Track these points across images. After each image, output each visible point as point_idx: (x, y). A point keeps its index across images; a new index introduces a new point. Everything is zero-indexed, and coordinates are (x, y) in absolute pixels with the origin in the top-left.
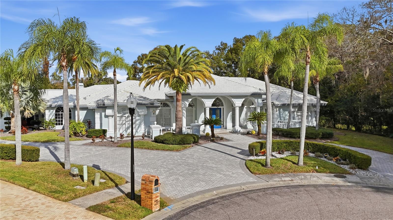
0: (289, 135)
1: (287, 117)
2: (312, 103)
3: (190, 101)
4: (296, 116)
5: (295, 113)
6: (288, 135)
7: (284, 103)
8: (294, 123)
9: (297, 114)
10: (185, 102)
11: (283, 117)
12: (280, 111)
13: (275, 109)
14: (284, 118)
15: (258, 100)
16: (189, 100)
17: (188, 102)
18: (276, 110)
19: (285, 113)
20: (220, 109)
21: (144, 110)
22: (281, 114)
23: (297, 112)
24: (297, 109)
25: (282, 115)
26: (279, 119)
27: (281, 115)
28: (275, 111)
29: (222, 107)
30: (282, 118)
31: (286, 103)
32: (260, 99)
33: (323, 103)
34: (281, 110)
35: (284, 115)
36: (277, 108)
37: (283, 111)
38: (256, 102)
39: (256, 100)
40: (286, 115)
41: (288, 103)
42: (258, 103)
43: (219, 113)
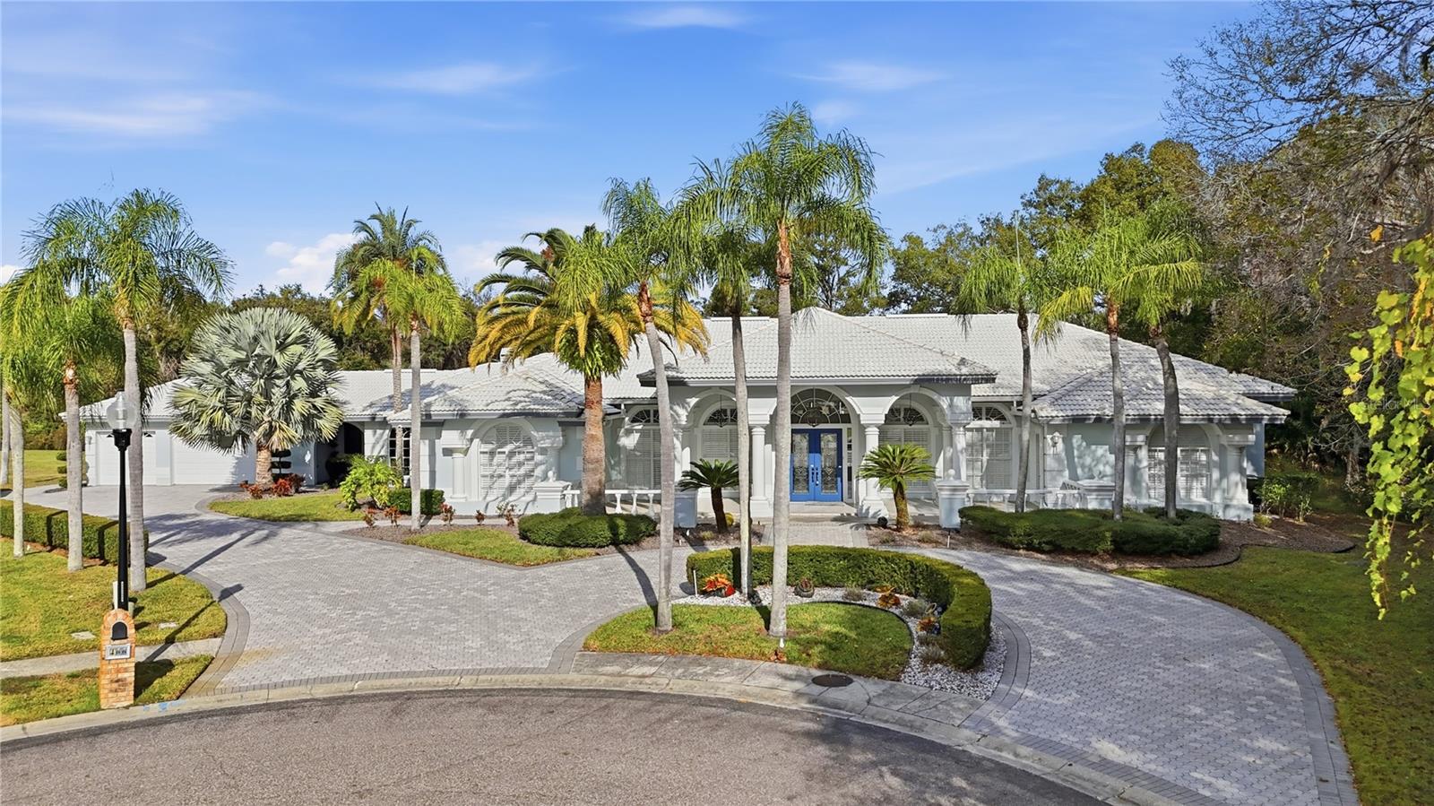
1: (1101, 467)
2: (1206, 413)
3: (692, 405)
4: (1145, 463)
5: (1143, 453)
7: (1080, 413)
10: (677, 408)
11: (1083, 466)
12: (1072, 444)
13: (1049, 437)
14: (1090, 469)
15: (952, 400)
16: (688, 400)
17: (684, 407)
18: (1053, 439)
19: (1095, 451)
20: (839, 432)
21: (551, 433)
22: (1076, 453)
24: (1141, 439)
25: (1079, 457)
26: (1067, 473)
27: (1076, 460)
28: (1050, 442)
29: (844, 427)
30: (1079, 471)
31: (1090, 412)
32: (961, 398)
33: (1264, 412)
34: (1074, 441)
35: (1088, 461)
36: (1057, 434)
37: (1084, 444)
38: (945, 407)
39: (944, 402)
40: (1098, 461)
41: (1095, 413)
42: (953, 413)
43: (833, 445)
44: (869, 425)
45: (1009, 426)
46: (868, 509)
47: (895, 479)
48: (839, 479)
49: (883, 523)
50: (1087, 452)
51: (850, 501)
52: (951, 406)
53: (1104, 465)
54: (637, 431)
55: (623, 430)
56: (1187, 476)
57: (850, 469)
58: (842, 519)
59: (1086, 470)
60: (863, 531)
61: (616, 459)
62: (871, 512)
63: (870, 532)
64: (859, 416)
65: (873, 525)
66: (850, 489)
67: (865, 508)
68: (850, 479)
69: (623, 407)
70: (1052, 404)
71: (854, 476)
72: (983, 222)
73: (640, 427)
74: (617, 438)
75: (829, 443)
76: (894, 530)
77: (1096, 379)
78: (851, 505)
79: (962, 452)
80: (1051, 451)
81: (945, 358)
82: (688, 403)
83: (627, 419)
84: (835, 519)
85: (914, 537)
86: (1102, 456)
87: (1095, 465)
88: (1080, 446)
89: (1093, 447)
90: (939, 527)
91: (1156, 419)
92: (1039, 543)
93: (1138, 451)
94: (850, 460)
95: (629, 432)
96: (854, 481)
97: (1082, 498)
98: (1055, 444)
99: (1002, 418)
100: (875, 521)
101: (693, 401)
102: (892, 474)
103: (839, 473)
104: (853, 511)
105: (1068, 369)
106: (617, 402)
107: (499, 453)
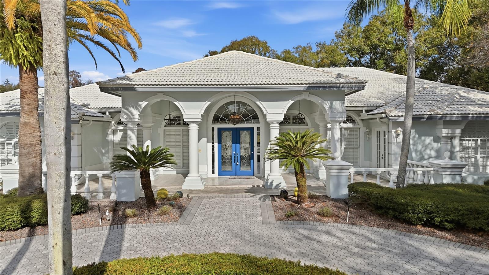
0: (391, 212)
1: (428, 151)
3: (143, 106)
4: (458, 149)
5: (456, 142)
6: (389, 209)
7: (418, 113)
8: (436, 169)
9: (461, 144)
10: (131, 109)
11: (416, 151)
13: (393, 131)
14: (421, 153)
15: (331, 104)
16: (140, 103)
17: (137, 109)
18: (396, 132)
19: (425, 140)
20: (252, 129)
22: (411, 142)
23: (461, 140)
24: (458, 131)
25: (414, 145)
27: (411, 147)
28: (394, 134)
29: (255, 126)
31: (425, 113)
32: (338, 102)
34: (410, 134)
35: (419, 147)
36: (399, 129)
37: (417, 136)
38: (327, 108)
39: (327, 105)
40: (426, 147)
41: (428, 113)
42: (332, 113)
43: (248, 140)
44: (273, 122)
45: (358, 126)
46: (272, 183)
47: (298, 160)
48: (252, 161)
49: (284, 195)
50: (419, 141)
51: (259, 175)
52: (331, 107)
53: (430, 150)
54: (121, 130)
55: (110, 130)
56: (483, 157)
57: (259, 156)
58: (253, 191)
59: (418, 153)
60: (269, 201)
61: (106, 149)
62: (274, 184)
63: (275, 204)
64: (266, 115)
65: (277, 196)
66: (259, 167)
67: (270, 181)
68: (259, 160)
69: (107, 113)
70: (396, 108)
71: (262, 159)
72: (317, 45)
73: (122, 128)
74: (107, 135)
75: (245, 137)
76: (294, 202)
77: (417, 94)
78: (260, 178)
79: (338, 141)
80: (394, 140)
81: (325, 74)
82: (140, 106)
83: (113, 122)
84: (249, 191)
85: (314, 210)
86: (429, 144)
87: (424, 150)
88: (414, 137)
89: (423, 138)
90: (326, 197)
91: (473, 117)
92: (441, 221)
93: (453, 140)
94: (259, 151)
95: (115, 132)
96: (262, 162)
97: (437, 173)
98: (398, 135)
99: (353, 122)
100: (278, 192)
101: (144, 104)
102: (294, 156)
103: (251, 157)
104: (261, 183)
105: (391, 93)
106: (104, 110)
107: (8, 144)
